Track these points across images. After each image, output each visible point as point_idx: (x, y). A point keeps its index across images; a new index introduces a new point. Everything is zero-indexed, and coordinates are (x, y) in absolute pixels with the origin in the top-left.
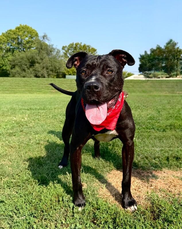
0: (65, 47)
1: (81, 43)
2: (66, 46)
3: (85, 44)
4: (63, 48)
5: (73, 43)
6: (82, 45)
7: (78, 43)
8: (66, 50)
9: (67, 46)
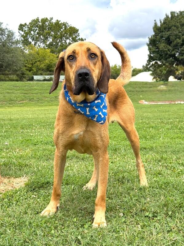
0: (24, 26)
1: (52, 19)
2: (26, 24)
3: (57, 20)
4: (21, 27)
5: (38, 19)
6: (54, 21)
7: (47, 19)
8: (25, 30)
9: (28, 24)
